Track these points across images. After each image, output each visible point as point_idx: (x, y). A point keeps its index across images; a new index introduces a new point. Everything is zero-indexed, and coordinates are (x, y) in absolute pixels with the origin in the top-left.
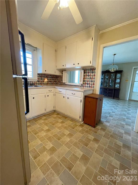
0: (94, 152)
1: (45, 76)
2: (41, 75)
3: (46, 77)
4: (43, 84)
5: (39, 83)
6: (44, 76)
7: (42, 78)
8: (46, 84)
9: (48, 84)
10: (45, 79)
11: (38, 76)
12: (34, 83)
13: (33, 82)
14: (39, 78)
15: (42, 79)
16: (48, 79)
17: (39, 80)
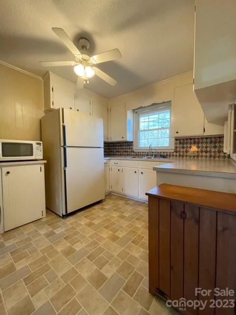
0: (73, 266)
1: (192, 141)
2: (182, 141)
3: (195, 143)
4: (186, 156)
5: (178, 154)
6: (189, 141)
7: (185, 146)
8: (194, 156)
9: (198, 156)
10: (190, 147)
11: (176, 144)
12: (169, 154)
13: (167, 152)
14: (178, 145)
15: (183, 148)
16: (198, 147)
17: (178, 149)
